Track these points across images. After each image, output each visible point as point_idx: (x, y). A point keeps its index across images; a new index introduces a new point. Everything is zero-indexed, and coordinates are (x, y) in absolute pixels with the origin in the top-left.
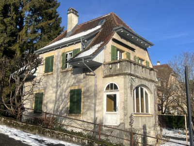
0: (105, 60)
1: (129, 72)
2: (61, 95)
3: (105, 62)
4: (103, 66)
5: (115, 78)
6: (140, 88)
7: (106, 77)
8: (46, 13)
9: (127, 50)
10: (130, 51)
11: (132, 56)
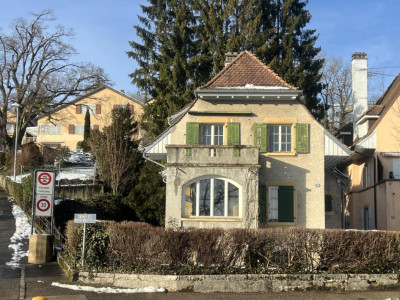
1: (174, 162)
6: (212, 181)
9: (232, 120)
10: (240, 119)
11: (246, 125)
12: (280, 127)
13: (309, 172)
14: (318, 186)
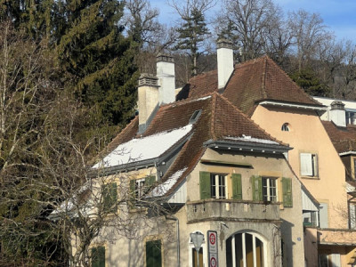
0: (188, 197)
1: (218, 216)
2: (137, 247)
3: (188, 201)
4: (186, 206)
5: (201, 224)
6: (243, 235)
7: (189, 223)
8: (93, 51)
9: (234, 170)
10: (241, 171)
11: (246, 177)
12: (268, 180)
13: (293, 225)
14: (299, 239)
